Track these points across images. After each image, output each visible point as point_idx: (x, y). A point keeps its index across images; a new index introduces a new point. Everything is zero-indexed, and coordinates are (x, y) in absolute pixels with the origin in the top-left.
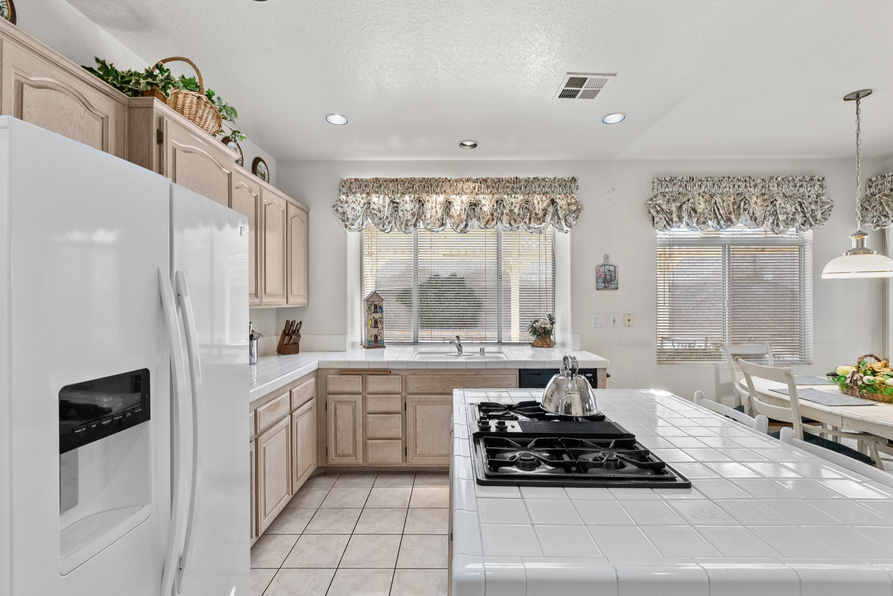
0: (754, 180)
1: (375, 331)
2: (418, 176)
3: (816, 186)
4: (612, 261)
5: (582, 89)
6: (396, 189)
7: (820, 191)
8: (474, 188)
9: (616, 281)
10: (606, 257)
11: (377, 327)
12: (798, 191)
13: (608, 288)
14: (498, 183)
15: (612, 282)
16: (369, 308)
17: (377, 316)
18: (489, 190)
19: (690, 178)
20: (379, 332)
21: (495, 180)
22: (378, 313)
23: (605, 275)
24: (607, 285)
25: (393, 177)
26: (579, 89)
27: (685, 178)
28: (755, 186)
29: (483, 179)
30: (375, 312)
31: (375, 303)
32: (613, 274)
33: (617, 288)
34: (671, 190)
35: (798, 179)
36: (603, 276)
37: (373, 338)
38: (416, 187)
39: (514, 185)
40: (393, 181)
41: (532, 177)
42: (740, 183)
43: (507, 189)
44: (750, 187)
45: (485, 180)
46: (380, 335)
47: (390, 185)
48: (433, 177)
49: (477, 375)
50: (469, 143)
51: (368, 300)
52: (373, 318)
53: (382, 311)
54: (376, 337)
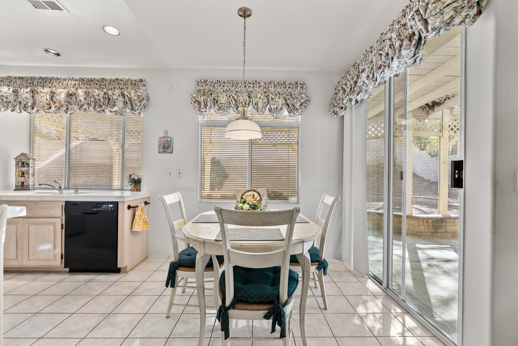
0: (259, 83)
1: (22, 179)
2: (37, 75)
3: (299, 88)
4: (169, 135)
6: (22, 84)
7: (301, 91)
8: (75, 84)
9: (171, 148)
10: (166, 132)
11: (24, 177)
12: (287, 91)
13: (166, 152)
14: (91, 82)
15: (169, 148)
16: (17, 164)
17: (24, 169)
18: (85, 85)
19: (218, 81)
20: (25, 180)
21: (90, 80)
23: (164, 144)
24: (165, 150)
25: (20, 76)
27: (214, 81)
28: (260, 87)
29: (82, 79)
30: (23, 167)
31: (22, 161)
32: (169, 143)
33: (172, 152)
34: (204, 88)
35: (287, 83)
36: (163, 144)
37: (20, 184)
38: (35, 83)
39: (101, 83)
40: (19, 78)
41: (114, 78)
42: (250, 85)
43: (97, 85)
44: (256, 87)
45: (83, 80)
47: (18, 81)
48: (48, 76)
49: (36, 205)
50: (52, 51)
51: (17, 158)
52: (21, 170)
53: (29, 166)
54: (23, 183)
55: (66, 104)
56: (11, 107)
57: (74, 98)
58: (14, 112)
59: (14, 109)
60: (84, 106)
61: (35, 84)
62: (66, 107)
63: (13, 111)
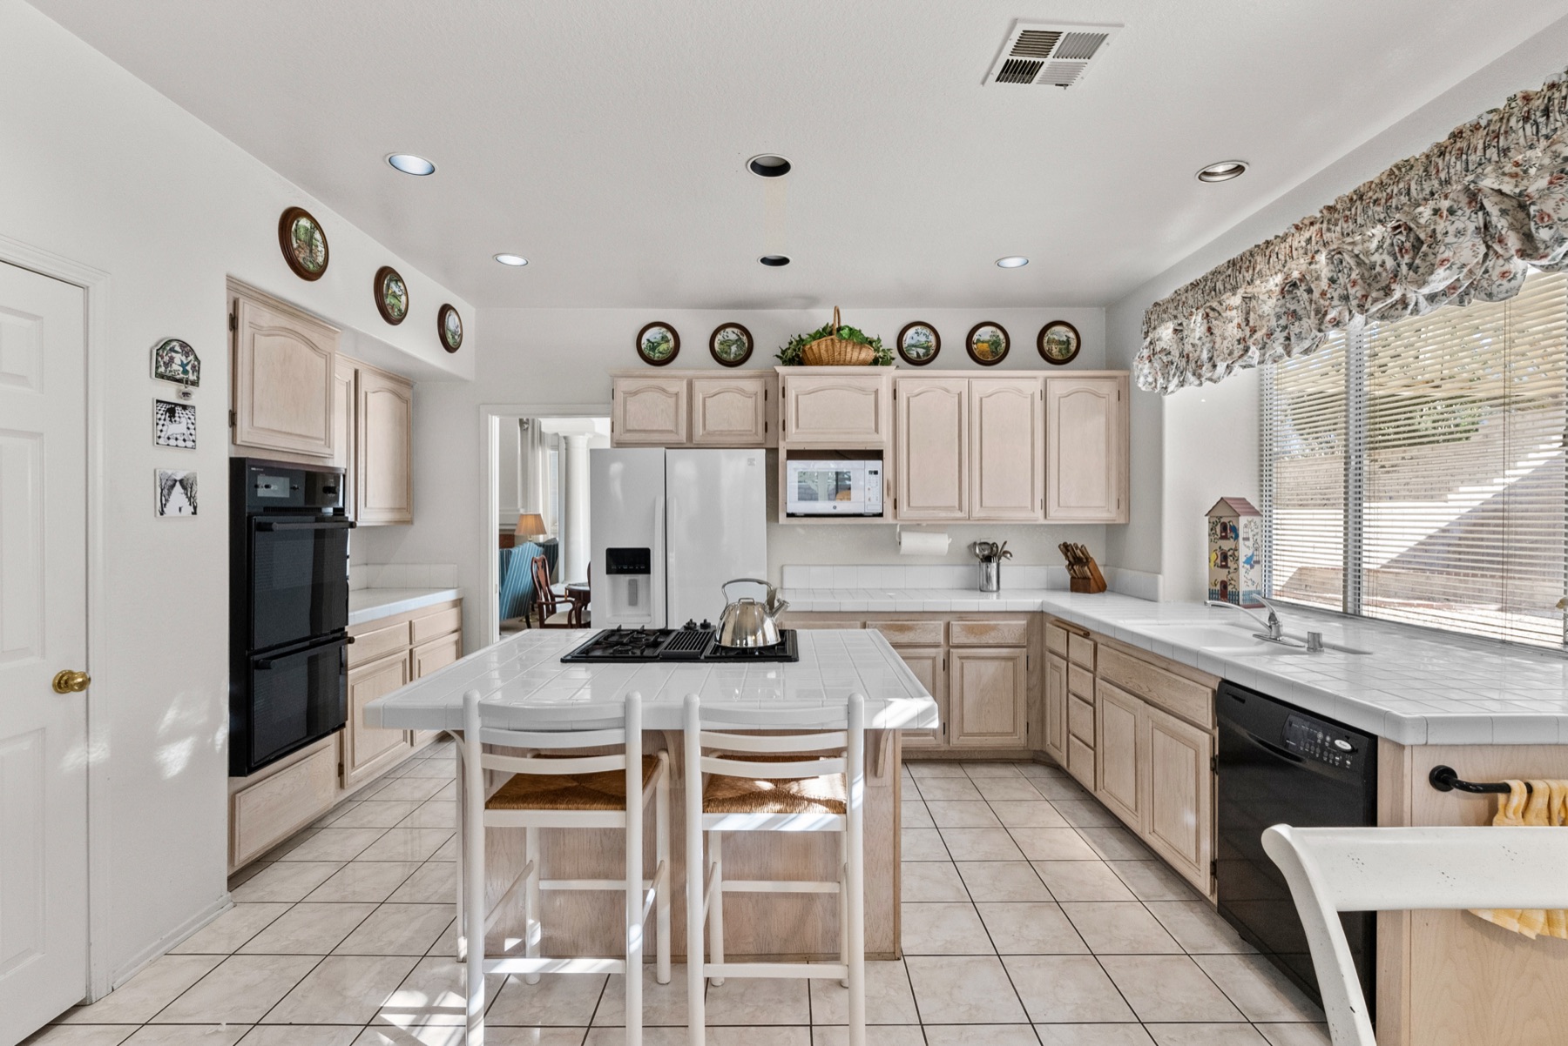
1: (1222, 575)
5: (1048, 61)
8: (1311, 238)
11: (1226, 566)
14: (1358, 202)
16: (1212, 530)
17: (1227, 545)
18: (1337, 229)
20: (1229, 577)
21: (1353, 198)
22: (1229, 539)
26: (1041, 60)
29: (1328, 208)
30: (1224, 538)
31: (1222, 520)
37: (1218, 587)
39: (1391, 188)
43: (1376, 208)
45: (1332, 209)
46: (1232, 582)
50: (1220, 169)
51: (1212, 514)
52: (1220, 548)
53: (1237, 537)
54: (1224, 585)
55: (1283, 322)
56: (1174, 375)
57: (1301, 292)
58: (1186, 387)
59: (1183, 380)
60: (1330, 310)
61: (1219, 290)
62: (1285, 334)
63: (1182, 384)
